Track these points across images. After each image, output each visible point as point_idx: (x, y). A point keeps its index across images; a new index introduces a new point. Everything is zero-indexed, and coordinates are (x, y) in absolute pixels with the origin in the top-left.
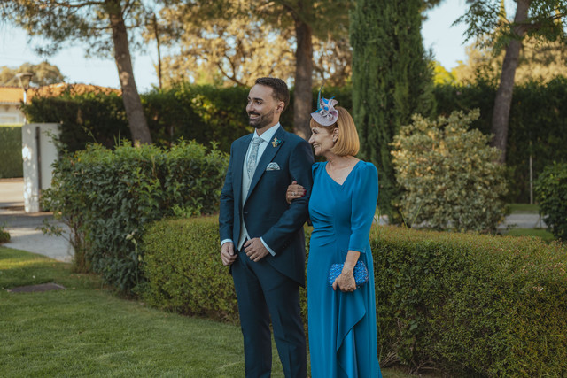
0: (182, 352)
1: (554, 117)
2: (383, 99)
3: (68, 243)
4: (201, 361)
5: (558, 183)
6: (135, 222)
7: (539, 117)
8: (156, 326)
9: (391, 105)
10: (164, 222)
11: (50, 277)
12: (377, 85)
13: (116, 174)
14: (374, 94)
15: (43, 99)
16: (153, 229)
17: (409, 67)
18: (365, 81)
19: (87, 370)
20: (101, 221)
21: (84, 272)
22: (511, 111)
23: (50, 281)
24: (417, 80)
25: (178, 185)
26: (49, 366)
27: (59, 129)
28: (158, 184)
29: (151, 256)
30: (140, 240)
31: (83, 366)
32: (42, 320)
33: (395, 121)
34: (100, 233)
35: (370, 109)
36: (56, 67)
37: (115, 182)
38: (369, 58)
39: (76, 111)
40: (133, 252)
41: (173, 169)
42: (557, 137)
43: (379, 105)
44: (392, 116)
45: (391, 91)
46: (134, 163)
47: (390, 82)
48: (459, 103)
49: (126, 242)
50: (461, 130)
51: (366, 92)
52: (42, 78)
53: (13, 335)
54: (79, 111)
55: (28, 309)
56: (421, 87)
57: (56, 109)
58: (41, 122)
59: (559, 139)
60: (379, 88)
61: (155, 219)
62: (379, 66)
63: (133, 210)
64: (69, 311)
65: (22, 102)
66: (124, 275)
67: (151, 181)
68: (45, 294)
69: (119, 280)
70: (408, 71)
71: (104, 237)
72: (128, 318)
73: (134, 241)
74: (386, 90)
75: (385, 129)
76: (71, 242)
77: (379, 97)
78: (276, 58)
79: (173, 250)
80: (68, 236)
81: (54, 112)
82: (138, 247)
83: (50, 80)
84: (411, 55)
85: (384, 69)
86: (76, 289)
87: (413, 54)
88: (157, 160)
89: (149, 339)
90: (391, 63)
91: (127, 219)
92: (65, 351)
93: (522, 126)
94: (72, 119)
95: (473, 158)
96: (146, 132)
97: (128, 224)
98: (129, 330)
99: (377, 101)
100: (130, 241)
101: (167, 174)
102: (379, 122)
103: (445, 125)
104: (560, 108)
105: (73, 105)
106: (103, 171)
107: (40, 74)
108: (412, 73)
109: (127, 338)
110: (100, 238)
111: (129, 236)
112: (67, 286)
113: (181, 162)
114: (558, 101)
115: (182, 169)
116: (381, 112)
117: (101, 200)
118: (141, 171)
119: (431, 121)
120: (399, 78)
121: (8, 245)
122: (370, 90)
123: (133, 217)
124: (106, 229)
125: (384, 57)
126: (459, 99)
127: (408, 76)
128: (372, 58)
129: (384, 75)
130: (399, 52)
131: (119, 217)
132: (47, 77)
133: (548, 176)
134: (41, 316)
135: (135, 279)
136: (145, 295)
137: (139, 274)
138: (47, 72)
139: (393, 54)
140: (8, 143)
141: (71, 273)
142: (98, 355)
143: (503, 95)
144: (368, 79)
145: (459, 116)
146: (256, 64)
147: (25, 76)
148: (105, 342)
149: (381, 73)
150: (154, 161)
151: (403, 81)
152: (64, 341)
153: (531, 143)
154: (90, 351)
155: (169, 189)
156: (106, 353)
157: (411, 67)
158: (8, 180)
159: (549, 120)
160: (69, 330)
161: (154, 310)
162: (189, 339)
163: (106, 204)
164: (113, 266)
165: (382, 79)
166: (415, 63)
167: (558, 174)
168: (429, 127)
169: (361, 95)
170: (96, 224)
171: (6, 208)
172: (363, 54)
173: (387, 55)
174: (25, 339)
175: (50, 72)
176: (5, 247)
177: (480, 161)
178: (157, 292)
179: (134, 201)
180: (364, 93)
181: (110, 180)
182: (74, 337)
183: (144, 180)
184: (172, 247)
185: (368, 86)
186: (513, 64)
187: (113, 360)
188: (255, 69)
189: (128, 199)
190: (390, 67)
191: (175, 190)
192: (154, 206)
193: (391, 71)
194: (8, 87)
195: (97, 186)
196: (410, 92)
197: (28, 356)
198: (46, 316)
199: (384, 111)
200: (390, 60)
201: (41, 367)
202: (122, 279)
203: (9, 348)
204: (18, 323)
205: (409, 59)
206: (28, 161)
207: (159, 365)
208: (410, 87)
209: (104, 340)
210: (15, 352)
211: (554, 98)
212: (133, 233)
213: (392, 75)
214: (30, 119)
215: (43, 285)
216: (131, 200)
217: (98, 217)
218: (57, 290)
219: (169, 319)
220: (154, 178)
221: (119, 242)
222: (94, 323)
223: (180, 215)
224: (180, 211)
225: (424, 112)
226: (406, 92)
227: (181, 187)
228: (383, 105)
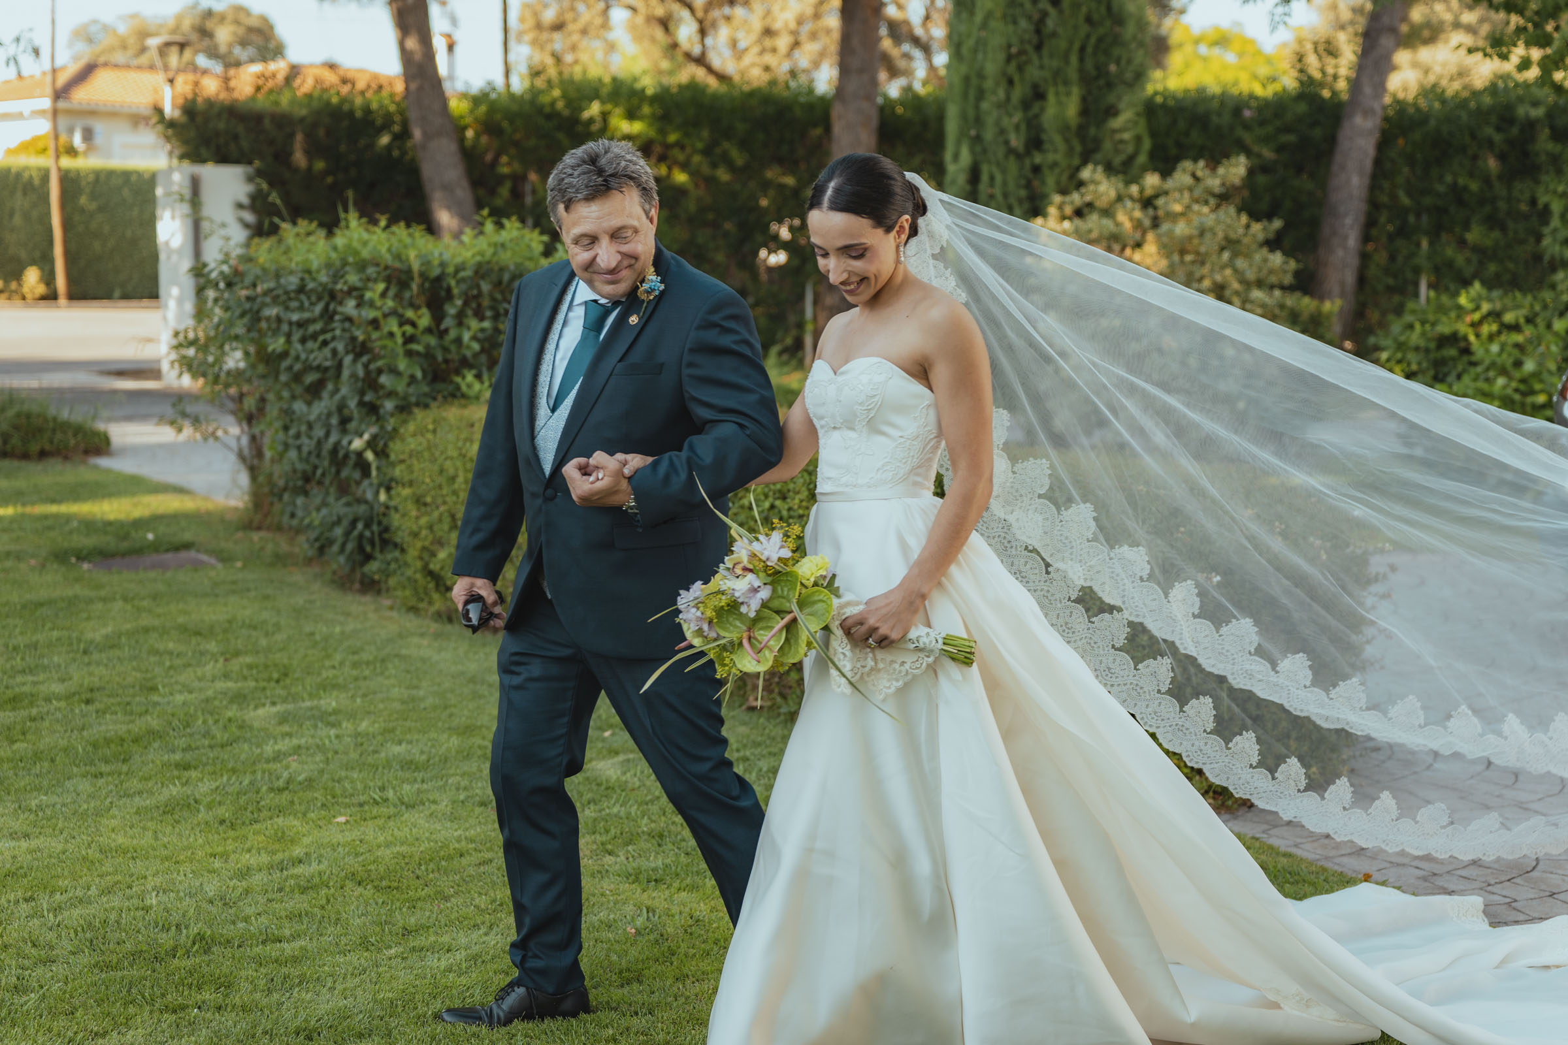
0: (446, 708)
1: (1487, 181)
2: (1017, 127)
3: (232, 458)
4: (481, 727)
5: (1432, 345)
6: (372, 410)
7: (1449, 179)
8: (404, 652)
9: (1035, 143)
10: (434, 411)
11: (188, 536)
12: (1001, 94)
13: (332, 295)
14: (995, 114)
15: (210, 103)
16: (411, 427)
17: (1082, 49)
18: (974, 81)
19: (220, 736)
20: (299, 406)
21: (269, 529)
22: (1378, 162)
23: (187, 546)
24: (1102, 82)
25: (474, 324)
26: (139, 726)
27: (250, 179)
28: (425, 320)
29: (406, 492)
30: (381, 454)
31: (216, 731)
32: (146, 630)
33: (1043, 183)
34: (298, 436)
35: (985, 151)
36: (264, 19)
37: (328, 316)
38: (984, 25)
39: (291, 136)
40: (366, 483)
41: (464, 287)
42: (1491, 229)
43: (1007, 142)
44: (1036, 169)
45: (1035, 109)
46: (371, 271)
47: (1035, 87)
48: (1247, 138)
49: (353, 457)
50: (1196, 207)
51: (977, 107)
52: (230, 45)
53: (74, 660)
54: (299, 138)
55: (119, 604)
56: (1111, 98)
57: (240, 129)
58: (203, 161)
59: (1496, 234)
60: (1008, 99)
61: (417, 404)
62: (1009, 46)
63: (370, 382)
64: (209, 613)
65: (159, 111)
66: (347, 534)
67: (410, 314)
68: (169, 574)
69: (335, 548)
70: (1081, 60)
71: (307, 444)
72: (343, 633)
73: (369, 456)
74: (1026, 105)
75: (1020, 201)
76: (241, 456)
77: (1006, 122)
78: (809, 11)
79: (453, 479)
80: (233, 444)
81: (236, 137)
82: (378, 468)
83: (251, 51)
84: (1089, 20)
85: (1021, 52)
86: (244, 567)
87: (1096, 17)
88: (427, 263)
89: (380, 679)
90: (1040, 39)
91: (352, 404)
92: (179, 698)
93: (1405, 200)
94: (282, 156)
95: (1218, 278)
96: (464, 192)
97: (356, 415)
98: (338, 657)
99: (1002, 132)
100: (360, 454)
101: (449, 296)
102: (1005, 183)
103: (1157, 196)
104: (1502, 157)
105: (284, 122)
106: (301, 289)
107: (224, 35)
108: (1089, 65)
109: (331, 673)
110: (299, 448)
111: (357, 444)
112: (225, 558)
113: (482, 271)
114: (1498, 138)
115: (485, 287)
116: (1012, 158)
117: (297, 358)
118: (386, 290)
119: (1128, 183)
120: (1058, 76)
121: (104, 462)
122: (985, 106)
123: (367, 398)
124: (310, 426)
125: (1023, 24)
126: (1247, 127)
127: (1081, 71)
128: (993, 24)
129: (1020, 69)
130: (1061, 12)
131: (338, 397)
132: (243, 43)
133: (1411, 327)
134: (146, 621)
135: (373, 544)
136: (392, 582)
137: (380, 534)
138: (241, 31)
139: (1044, 15)
140: (136, 212)
141: (238, 529)
142: (256, 708)
143: (1358, 120)
144: (981, 76)
145: (1194, 176)
146: (757, 25)
147: (168, 44)
148: (278, 681)
149: (1013, 64)
150: (416, 266)
151: (1066, 83)
152: (186, 677)
153: (1425, 244)
154: (239, 698)
155: (453, 334)
156: (274, 704)
157: (1089, 50)
158: (134, 303)
159: (1474, 186)
160: (202, 654)
161: (411, 616)
162: (472, 680)
163: (308, 368)
164: (324, 511)
165: (1016, 78)
166: (1100, 40)
167: (1433, 324)
168: (1119, 199)
169: (964, 116)
170: (288, 412)
171: (121, 373)
172: (972, 13)
173: (1030, 18)
174: (102, 670)
175: (251, 30)
176: (96, 467)
177: (1236, 285)
178: (418, 576)
179: (369, 362)
180: (971, 113)
181: (318, 309)
182: (209, 669)
183: (394, 313)
184: (451, 472)
185: (981, 95)
186: (1386, 41)
187: (283, 719)
188: (754, 37)
189: (358, 356)
190: (1039, 47)
191: (466, 336)
192: (413, 378)
193: (1040, 57)
194: (139, 68)
195: (290, 323)
196: (1084, 112)
197: (97, 705)
198: (157, 622)
199: (1019, 157)
200: (1038, 31)
201: (122, 729)
202: (343, 545)
203: (57, 688)
204: (89, 635)
205: (1084, 29)
206: (170, 252)
207: (386, 731)
208: (1084, 99)
209: (275, 676)
210: (69, 697)
211: (1489, 131)
212: (366, 436)
213: (1042, 67)
214: (177, 152)
215: (169, 556)
216: (365, 359)
217: (294, 397)
218: (197, 565)
219: (437, 636)
220: (416, 308)
221: (339, 458)
222: (263, 642)
223: (477, 398)
224: (477, 386)
225: (1117, 161)
226: (1072, 109)
227: (482, 330)
228: (1016, 141)
